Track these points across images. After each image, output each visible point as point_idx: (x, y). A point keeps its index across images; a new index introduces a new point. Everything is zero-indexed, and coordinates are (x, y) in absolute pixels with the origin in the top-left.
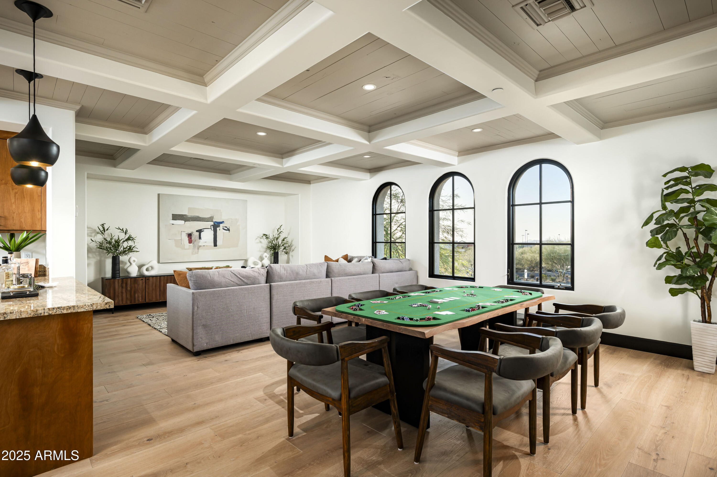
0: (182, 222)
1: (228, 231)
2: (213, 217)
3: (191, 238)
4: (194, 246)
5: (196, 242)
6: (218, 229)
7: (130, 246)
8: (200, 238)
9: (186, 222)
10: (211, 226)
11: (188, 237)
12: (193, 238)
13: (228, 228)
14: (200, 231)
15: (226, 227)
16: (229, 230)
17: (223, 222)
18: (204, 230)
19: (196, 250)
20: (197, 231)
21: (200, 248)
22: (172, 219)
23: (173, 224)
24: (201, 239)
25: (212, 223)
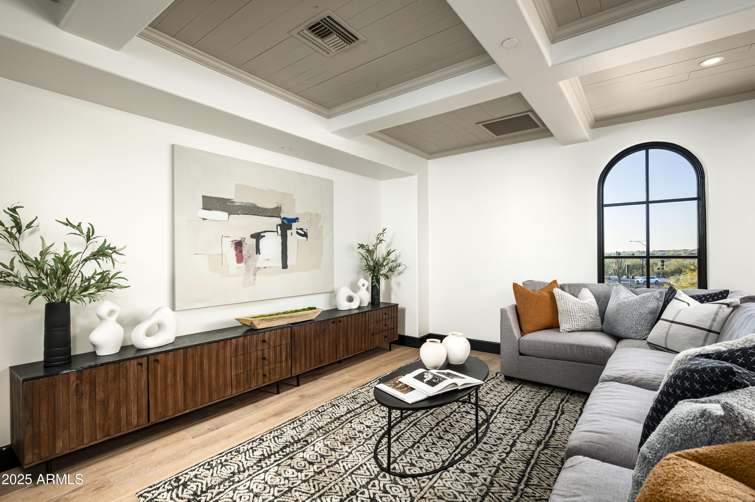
0: (222, 215)
1: (305, 238)
2: (281, 208)
3: (241, 252)
4: (247, 269)
5: (251, 259)
6: (289, 232)
7: (104, 272)
8: (258, 251)
9: (232, 216)
10: (277, 225)
11: (236, 248)
12: (244, 252)
13: (304, 232)
14: (257, 237)
15: (301, 229)
16: (305, 235)
17: (297, 218)
18: (265, 234)
19: (252, 277)
20: (252, 236)
21: (257, 273)
22: (202, 207)
23: (204, 219)
24: (260, 254)
25: (279, 221)
